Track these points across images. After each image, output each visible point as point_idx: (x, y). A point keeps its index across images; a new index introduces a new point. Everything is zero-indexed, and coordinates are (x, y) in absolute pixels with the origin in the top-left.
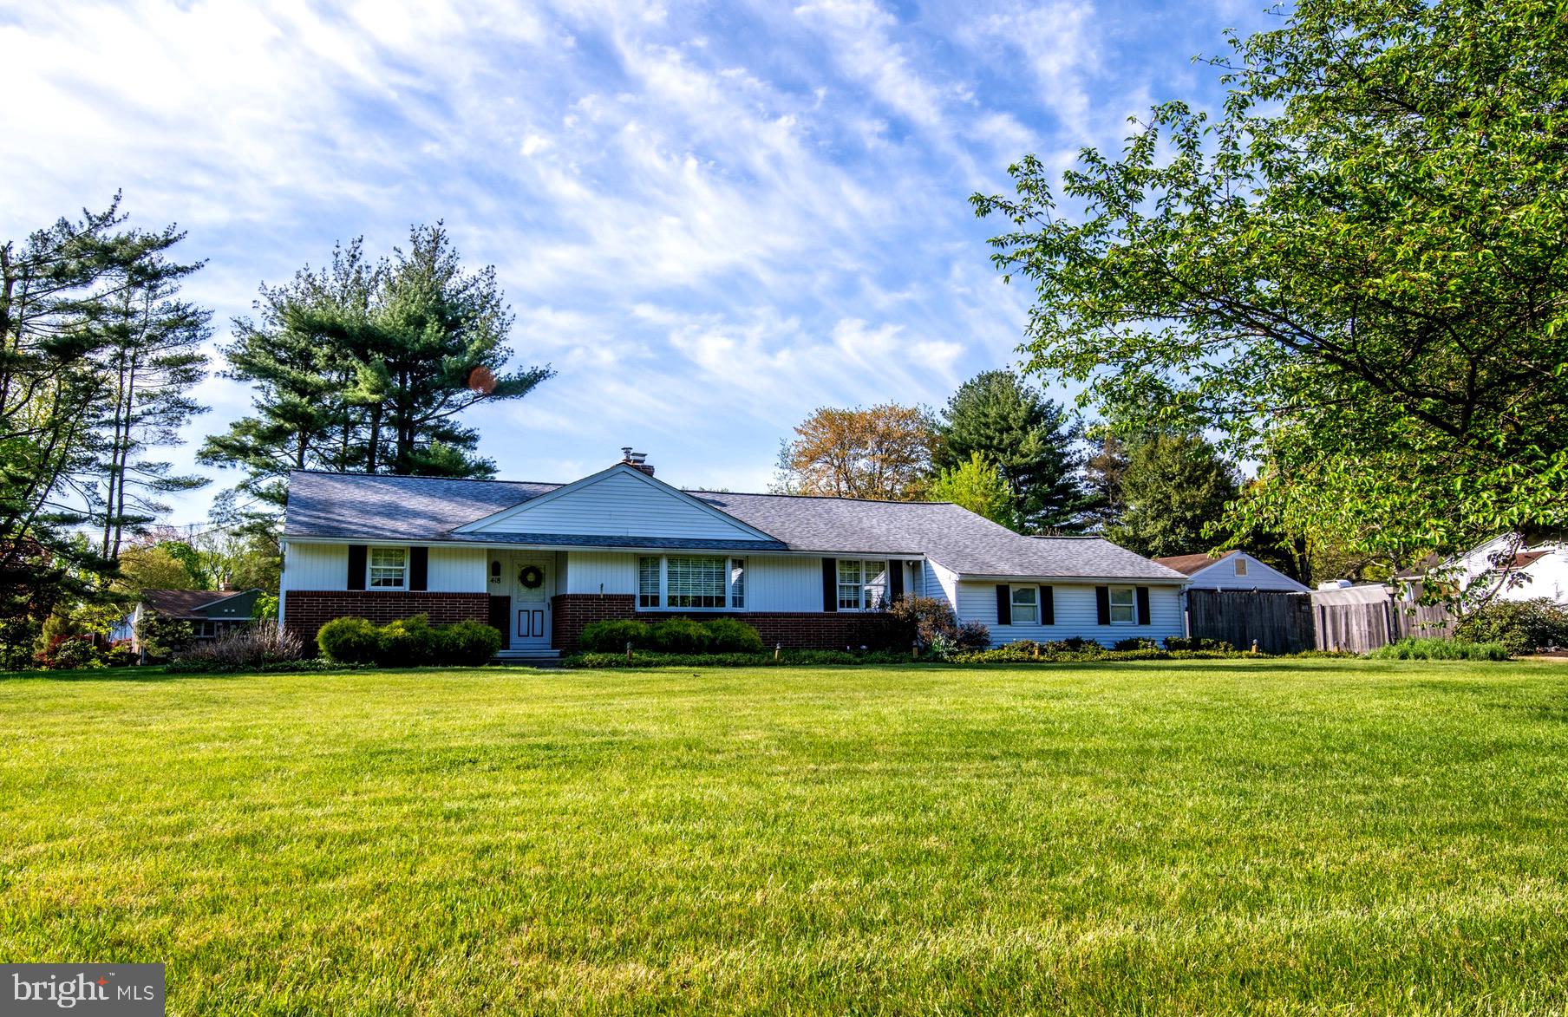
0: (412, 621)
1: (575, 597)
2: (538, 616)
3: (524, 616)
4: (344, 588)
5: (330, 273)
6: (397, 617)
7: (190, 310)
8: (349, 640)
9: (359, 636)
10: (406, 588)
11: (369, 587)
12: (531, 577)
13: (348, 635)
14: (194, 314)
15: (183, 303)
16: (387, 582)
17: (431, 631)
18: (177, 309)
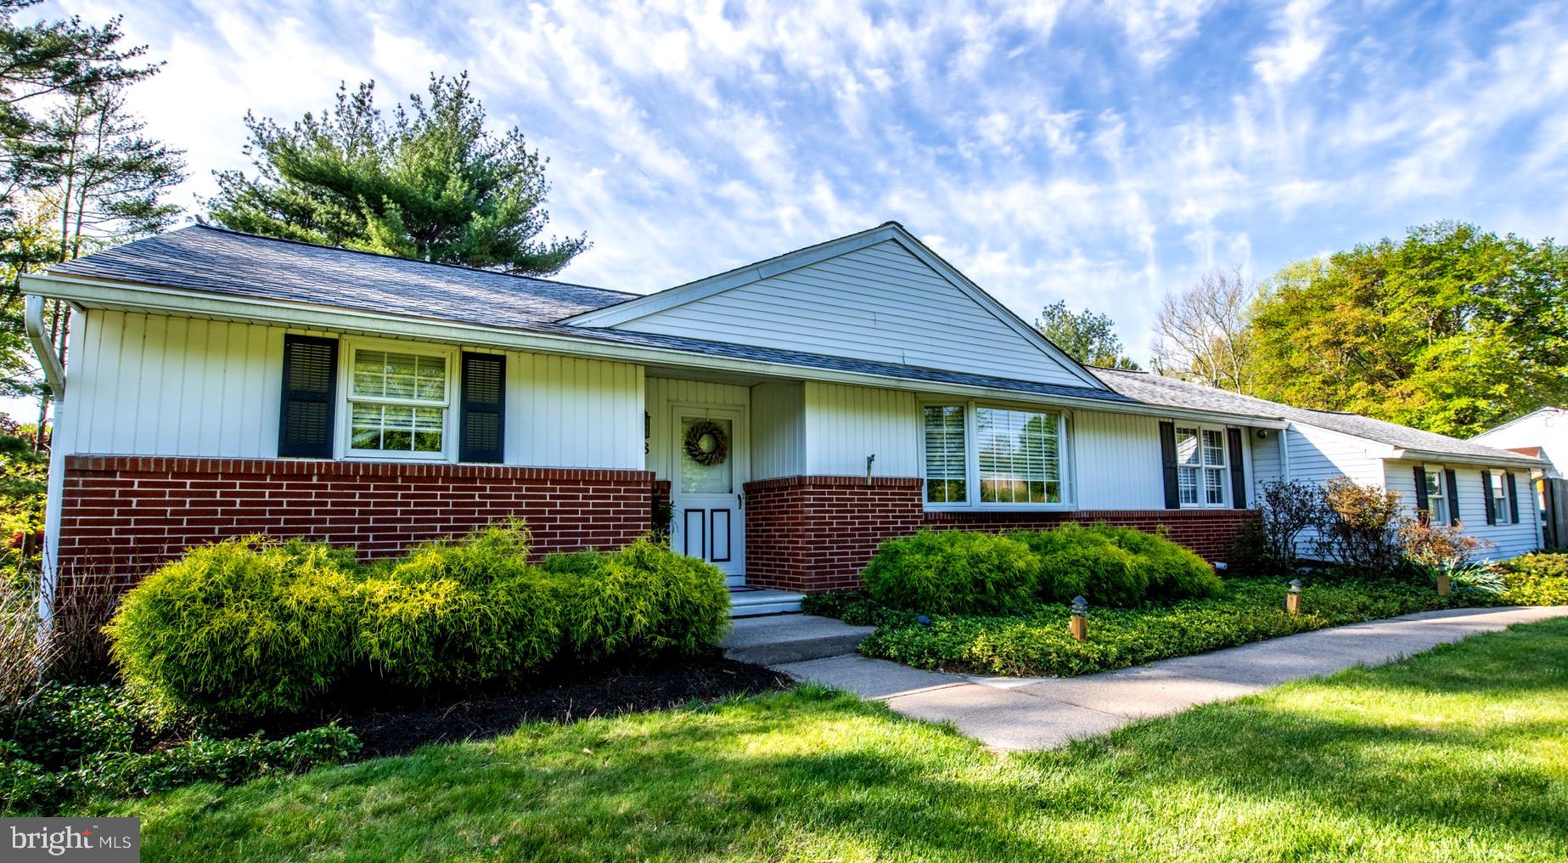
0: (474, 549)
1: (822, 483)
2: (720, 519)
3: (695, 519)
4: (268, 451)
5: (332, 117)
6: (425, 535)
7: (155, 149)
8: (236, 632)
9: (284, 616)
10: (449, 455)
11: (343, 450)
12: (705, 444)
13: (232, 615)
14: (161, 154)
15: (146, 140)
16: (396, 440)
17: (543, 582)
18: (139, 146)
